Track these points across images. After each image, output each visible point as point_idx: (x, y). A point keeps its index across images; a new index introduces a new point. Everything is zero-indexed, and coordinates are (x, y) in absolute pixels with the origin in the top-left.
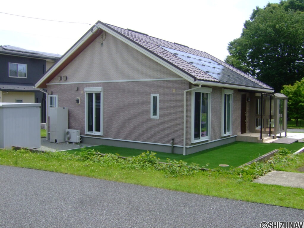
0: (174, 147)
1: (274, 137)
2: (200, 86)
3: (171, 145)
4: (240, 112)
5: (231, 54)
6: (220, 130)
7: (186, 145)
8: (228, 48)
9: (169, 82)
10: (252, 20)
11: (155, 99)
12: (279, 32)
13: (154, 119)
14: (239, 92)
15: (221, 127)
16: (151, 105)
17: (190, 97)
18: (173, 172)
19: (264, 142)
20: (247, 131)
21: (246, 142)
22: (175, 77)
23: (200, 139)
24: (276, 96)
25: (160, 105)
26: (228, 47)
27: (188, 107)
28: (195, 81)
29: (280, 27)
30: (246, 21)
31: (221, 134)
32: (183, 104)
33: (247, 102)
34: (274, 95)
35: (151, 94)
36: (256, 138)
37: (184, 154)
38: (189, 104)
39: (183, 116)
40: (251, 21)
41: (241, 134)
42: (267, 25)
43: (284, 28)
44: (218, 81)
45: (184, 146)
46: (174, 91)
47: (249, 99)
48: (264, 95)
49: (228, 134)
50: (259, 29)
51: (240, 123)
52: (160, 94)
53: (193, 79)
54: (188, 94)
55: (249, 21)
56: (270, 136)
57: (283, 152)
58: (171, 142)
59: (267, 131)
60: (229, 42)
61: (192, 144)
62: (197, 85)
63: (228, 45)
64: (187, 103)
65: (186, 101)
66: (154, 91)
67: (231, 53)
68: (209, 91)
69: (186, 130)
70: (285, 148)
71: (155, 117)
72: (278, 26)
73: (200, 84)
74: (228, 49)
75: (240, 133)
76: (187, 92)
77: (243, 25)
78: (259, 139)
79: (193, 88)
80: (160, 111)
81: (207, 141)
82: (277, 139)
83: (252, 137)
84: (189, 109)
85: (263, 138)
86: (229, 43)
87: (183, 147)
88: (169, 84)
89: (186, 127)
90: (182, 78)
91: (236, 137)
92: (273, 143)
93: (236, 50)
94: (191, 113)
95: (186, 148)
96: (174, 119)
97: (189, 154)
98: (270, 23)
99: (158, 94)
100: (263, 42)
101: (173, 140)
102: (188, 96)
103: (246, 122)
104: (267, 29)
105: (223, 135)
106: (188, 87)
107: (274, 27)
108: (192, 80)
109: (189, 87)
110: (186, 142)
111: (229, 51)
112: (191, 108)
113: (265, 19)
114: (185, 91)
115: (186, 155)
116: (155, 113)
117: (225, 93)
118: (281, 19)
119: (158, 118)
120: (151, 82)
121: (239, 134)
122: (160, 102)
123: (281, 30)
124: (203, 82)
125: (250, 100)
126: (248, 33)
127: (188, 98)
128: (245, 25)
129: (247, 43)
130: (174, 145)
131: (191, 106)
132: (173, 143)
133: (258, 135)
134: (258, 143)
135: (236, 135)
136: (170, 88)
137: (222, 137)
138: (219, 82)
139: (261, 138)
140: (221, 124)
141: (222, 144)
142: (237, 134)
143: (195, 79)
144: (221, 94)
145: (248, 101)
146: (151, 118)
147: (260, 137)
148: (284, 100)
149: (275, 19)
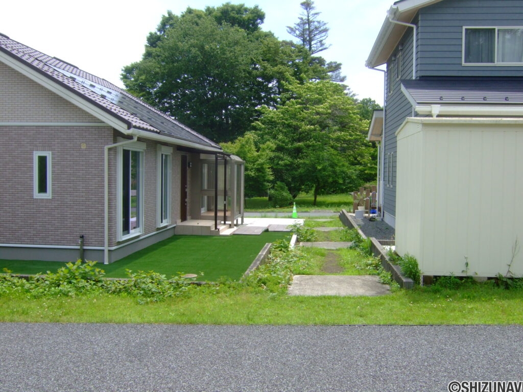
0: (85, 250)
1: (230, 226)
2: (135, 139)
3: (79, 247)
4: (180, 186)
5: (127, 87)
6: (155, 216)
7: (110, 245)
8: (122, 77)
9: (73, 130)
10: (161, 33)
11: (43, 161)
12: (209, 58)
13: (42, 200)
14: (178, 151)
15: (155, 211)
16: (34, 173)
17: (115, 159)
18: (148, 294)
19: (222, 233)
20: (188, 217)
21: (192, 235)
22: (85, 121)
23: (128, 233)
24: (233, 158)
25: (53, 172)
26: (122, 75)
27: (112, 177)
28: (129, 128)
29: (211, 48)
30: (151, 34)
31: (156, 223)
32: (103, 170)
33: (187, 168)
34: (230, 158)
35: (34, 152)
36: (209, 227)
37: (106, 263)
38: (113, 170)
39: (103, 192)
40: (158, 33)
41: (182, 221)
42: (189, 43)
43: (217, 52)
44: (158, 131)
45: (106, 248)
46: (84, 146)
47: (191, 163)
48: (220, 157)
49: (165, 224)
50: (177, 49)
51: (179, 204)
52: (53, 152)
53: (125, 126)
54: (112, 152)
55: (156, 33)
56: (225, 224)
57: (282, 246)
58: (80, 241)
59: (220, 217)
60: (124, 67)
61: (119, 243)
62: (130, 137)
63: (123, 72)
64: (109, 169)
65: (109, 164)
66: (41, 145)
67: (128, 85)
68: (141, 148)
69: (109, 218)
70: (284, 240)
71: (43, 196)
72: (207, 46)
73: (135, 135)
74: (121, 79)
75: (180, 220)
76: (110, 149)
77: (146, 39)
78: (213, 229)
79: (120, 142)
80: (53, 184)
81: (138, 237)
82: (235, 227)
83: (202, 227)
84: (113, 179)
85: (218, 227)
86: (124, 69)
87: (103, 250)
88: (74, 134)
89: (110, 213)
90: (104, 122)
91: (174, 227)
92: (234, 235)
93: (136, 81)
94: (116, 187)
95: (109, 251)
96: (85, 198)
97: (115, 260)
98: (196, 41)
99: (49, 152)
100: (184, 71)
101: (82, 237)
102: (112, 156)
103: (186, 202)
104: (190, 51)
105: (160, 225)
106: (112, 139)
107: (202, 48)
108: (122, 128)
109: (114, 140)
110: (110, 240)
111: (125, 82)
112: (116, 178)
113: (186, 35)
114: (106, 148)
115: (110, 264)
116: (43, 188)
117: (163, 153)
118: (210, 37)
119: (50, 198)
120: (35, 127)
121: (179, 223)
122: (53, 167)
123: (212, 54)
124: (140, 131)
125: (192, 165)
126: (158, 54)
127: (112, 159)
128: (149, 39)
129: (158, 70)
130: (85, 248)
131: (116, 173)
132: (83, 244)
133: (210, 223)
134: (211, 235)
135: (175, 225)
136: (76, 141)
137: (158, 229)
138: (159, 133)
139: (216, 228)
140: (155, 205)
141: (158, 241)
142: (176, 223)
143: (129, 125)
144: (156, 154)
145: (189, 167)
146: (35, 197)
147: (214, 226)
148: (241, 165)
149: (204, 35)
